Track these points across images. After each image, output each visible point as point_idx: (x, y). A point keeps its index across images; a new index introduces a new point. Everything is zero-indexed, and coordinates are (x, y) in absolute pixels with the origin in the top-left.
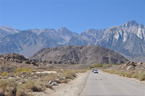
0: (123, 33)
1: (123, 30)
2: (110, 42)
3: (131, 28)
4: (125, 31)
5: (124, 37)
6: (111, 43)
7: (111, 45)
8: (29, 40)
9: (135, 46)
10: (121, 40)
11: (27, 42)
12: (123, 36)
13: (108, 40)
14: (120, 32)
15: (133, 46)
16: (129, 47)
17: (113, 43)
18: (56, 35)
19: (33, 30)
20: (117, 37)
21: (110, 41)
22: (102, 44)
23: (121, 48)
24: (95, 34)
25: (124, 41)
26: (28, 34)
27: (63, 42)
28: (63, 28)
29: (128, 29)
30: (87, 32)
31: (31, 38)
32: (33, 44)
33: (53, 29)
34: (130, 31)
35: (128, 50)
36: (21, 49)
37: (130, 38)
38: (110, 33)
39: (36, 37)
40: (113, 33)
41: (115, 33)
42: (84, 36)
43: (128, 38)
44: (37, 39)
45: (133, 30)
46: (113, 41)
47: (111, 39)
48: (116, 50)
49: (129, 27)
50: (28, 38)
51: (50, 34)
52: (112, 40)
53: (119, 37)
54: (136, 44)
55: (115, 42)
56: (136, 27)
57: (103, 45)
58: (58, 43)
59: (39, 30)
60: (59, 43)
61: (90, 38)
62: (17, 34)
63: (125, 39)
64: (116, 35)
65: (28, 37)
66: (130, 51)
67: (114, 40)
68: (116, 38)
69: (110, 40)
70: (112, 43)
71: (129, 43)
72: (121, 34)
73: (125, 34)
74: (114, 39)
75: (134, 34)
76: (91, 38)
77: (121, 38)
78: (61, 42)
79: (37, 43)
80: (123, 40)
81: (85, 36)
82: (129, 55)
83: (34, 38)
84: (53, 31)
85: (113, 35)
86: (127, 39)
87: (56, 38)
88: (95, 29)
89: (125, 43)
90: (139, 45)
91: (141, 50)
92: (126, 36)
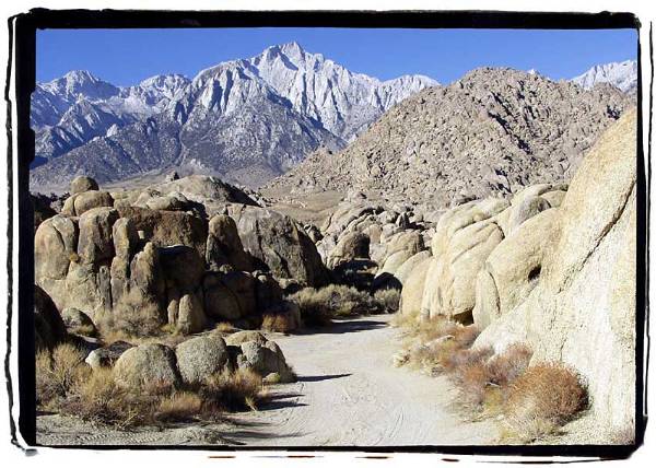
1: (233, 75)
2: (177, 119)
5: (230, 97)
6: (180, 120)
7: (181, 128)
9: (248, 130)
10: (219, 109)
12: (227, 96)
13: (173, 110)
14: (221, 80)
15: (241, 130)
16: (231, 134)
17: (189, 122)
20: (206, 99)
21: (180, 115)
22: (145, 128)
23: (205, 139)
25: (227, 114)
35: (222, 146)
40: (204, 83)
46: (191, 115)
47: (185, 106)
49: (274, 67)
52: (190, 111)
53: (211, 98)
57: (149, 129)
63: (231, 108)
64: (205, 93)
66: (227, 151)
67: (196, 110)
68: (203, 103)
69: (179, 106)
70: (184, 123)
71: (237, 119)
72: (223, 87)
73: (235, 89)
74: (198, 106)
77: (218, 100)
80: (225, 110)
82: (219, 165)
85: (199, 92)
86: (236, 107)
89: (228, 119)
90: (264, 127)
91: (262, 145)
92: (237, 94)
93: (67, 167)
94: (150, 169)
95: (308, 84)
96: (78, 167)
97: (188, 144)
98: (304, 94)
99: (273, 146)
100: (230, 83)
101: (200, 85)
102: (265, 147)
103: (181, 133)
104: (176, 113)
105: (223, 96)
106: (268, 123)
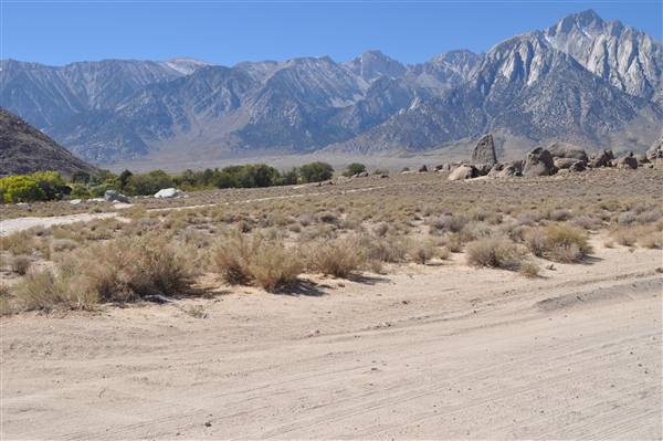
1: (534, 45)
2: (480, 90)
3: (574, 36)
4: (538, 46)
5: (532, 67)
6: (483, 91)
7: (484, 100)
8: (216, 96)
9: (557, 98)
10: (521, 79)
11: (210, 102)
12: (528, 67)
13: (475, 82)
14: (521, 51)
15: (549, 99)
16: (538, 104)
17: (491, 92)
18: (333, 76)
19: (258, 64)
20: (507, 70)
21: (483, 87)
22: (450, 99)
23: (510, 108)
24: (467, 66)
25: (529, 83)
26: (217, 77)
27: (352, 99)
28: (371, 52)
29: (564, 40)
30: (440, 59)
31: (225, 90)
32: (227, 109)
33: (327, 59)
34: (570, 46)
35: (530, 115)
36: (184, 128)
37: (551, 71)
39: (241, 87)
40: (502, 56)
41: (507, 57)
42: (424, 75)
43: (544, 70)
44: (243, 91)
46: (493, 86)
47: (486, 78)
49: (569, 36)
50: (215, 91)
51: (312, 76)
52: (492, 82)
53: (513, 69)
54: (561, 91)
55: (497, 90)
56: (595, 34)
57: (454, 101)
58: (334, 102)
59: (276, 63)
60: (337, 103)
61: (445, 82)
62: (184, 80)
63: (533, 77)
64: (505, 65)
65: (216, 87)
66: (536, 120)
67: (498, 81)
68: (504, 74)
69: (481, 80)
70: (487, 93)
72: (524, 59)
73: (537, 58)
74: (499, 77)
76: (449, 80)
77: (520, 71)
78: (344, 99)
79: (243, 104)
80: (527, 80)
81: (429, 73)
82: (528, 134)
83: (235, 90)
84: (326, 64)
85: (499, 63)
86: (539, 76)
87: (328, 86)
88: (467, 51)
89: (531, 89)
90: (572, 95)
91: (573, 113)
92: (539, 63)
93: (384, 136)
94: (460, 138)
95: (610, 50)
96: (395, 136)
97: (494, 113)
98: (606, 60)
99: (584, 113)
100: (531, 54)
101: (498, 58)
102: (577, 115)
103: (485, 104)
104: (479, 84)
105: (524, 66)
106: (576, 91)
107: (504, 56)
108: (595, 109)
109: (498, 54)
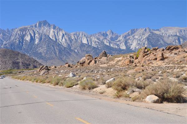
0: (35, 34)
1: (35, 31)
3: (43, 28)
4: (36, 31)
5: (36, 38)
6: (21, 45)
7: (22, 48)
9: (48, 48)
10: (33, 42)
13: (18, 42)
14: (31, 32)
15: (46, 48)
16: (42, 49)
17: (24, 45)
20: (28, 38)
21: (21, 43)
23: (33, 51)
25: (36, 43)
34: (42, 31)
35: (41, 53)
37: (42, 39)
38: (20, 34)
40: (23, 33)
41: (26, 34)
43: (40, 39)
45: (45, 31)
47: (21, 41)
48: (28, 53)
49: (41, 28)
52: (23, 42)
53: (30, 38)
55: (26, 44)
56: (48, 28)
57: (12, 48)
63: (37, 41)
64: (26, 36)
66: (43, 55)
67: (25, 42)
68: (27, 40)
69: (19, 42)
70: (22, 46)
71: (42, 45)
72: (33, 35)
73: (37, 35)
74: (25, 40)
75: (47, 35)
80: (35, 42)
82: (43, 59)
85: (24, 36)
86: (39, 41)
89: (37, 45)
90: (52, 47)
91: (54, 53)
92: (38, 37)
95: (56, 34)
99: (57, 53)
102: (56, 54)
105: (33, 38)
106: (53, 46)
107: (24, 33)
108: (60, 52)
109: (21, 33)
